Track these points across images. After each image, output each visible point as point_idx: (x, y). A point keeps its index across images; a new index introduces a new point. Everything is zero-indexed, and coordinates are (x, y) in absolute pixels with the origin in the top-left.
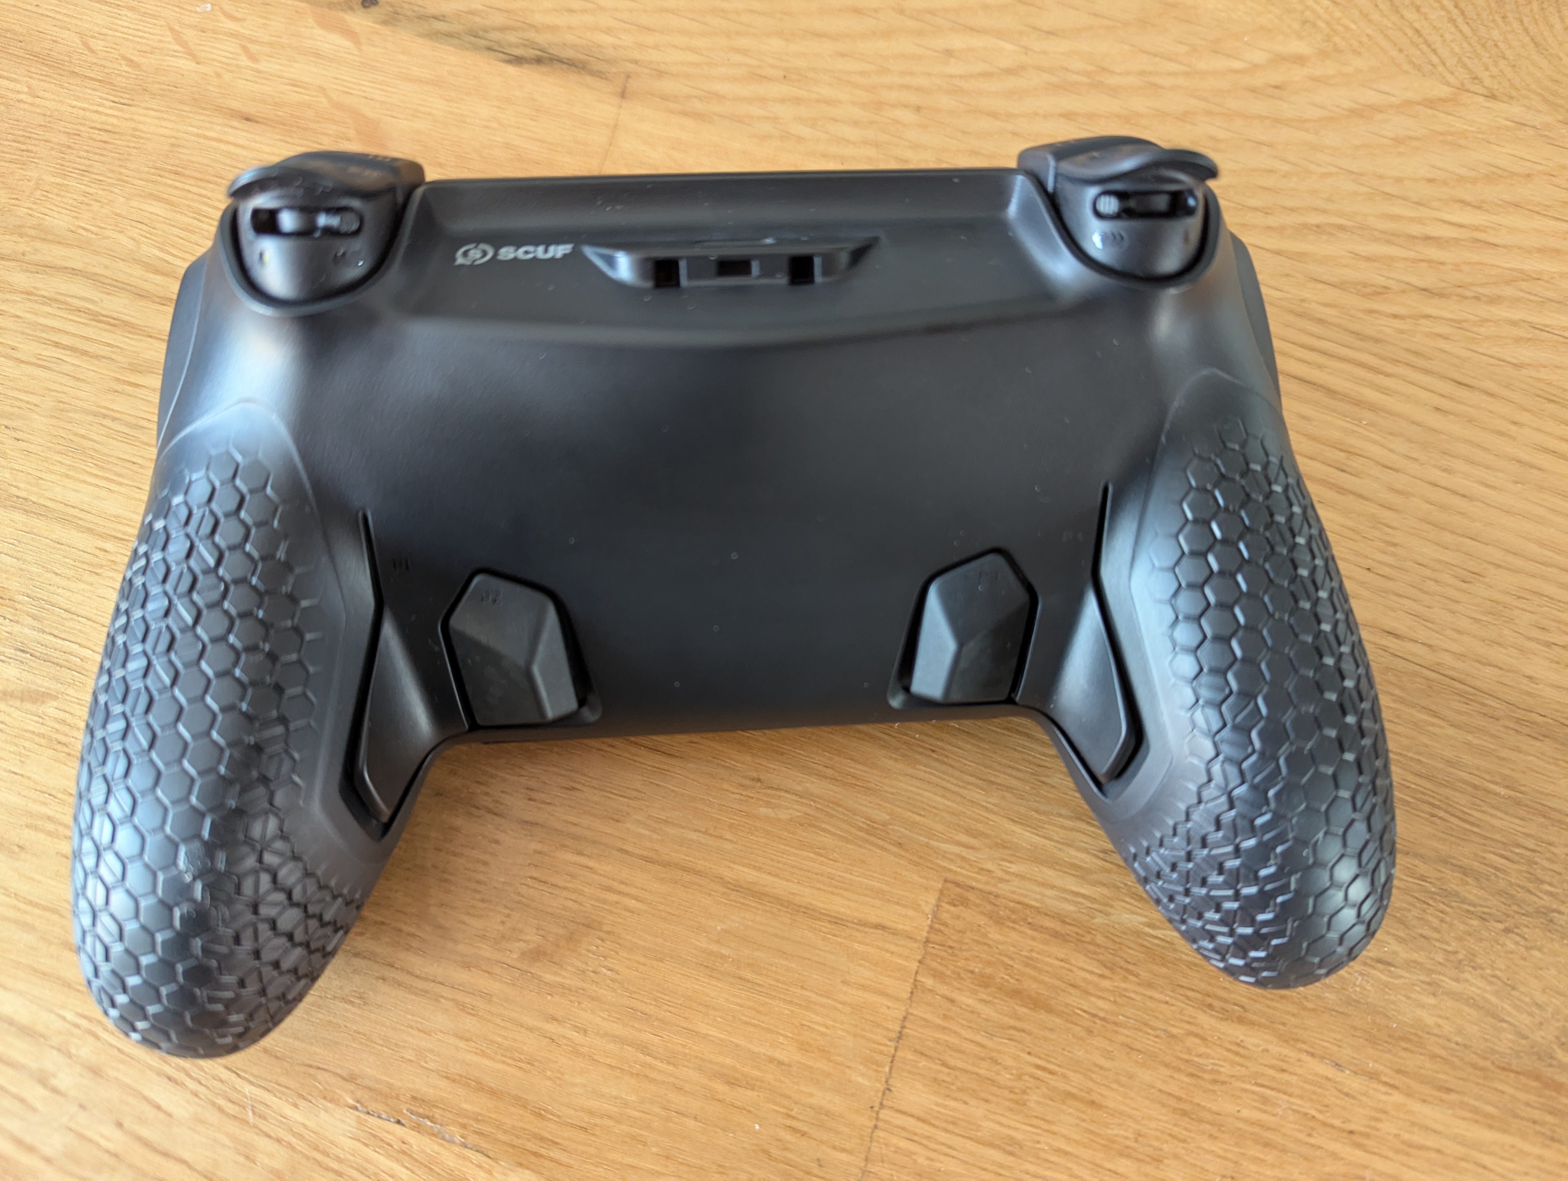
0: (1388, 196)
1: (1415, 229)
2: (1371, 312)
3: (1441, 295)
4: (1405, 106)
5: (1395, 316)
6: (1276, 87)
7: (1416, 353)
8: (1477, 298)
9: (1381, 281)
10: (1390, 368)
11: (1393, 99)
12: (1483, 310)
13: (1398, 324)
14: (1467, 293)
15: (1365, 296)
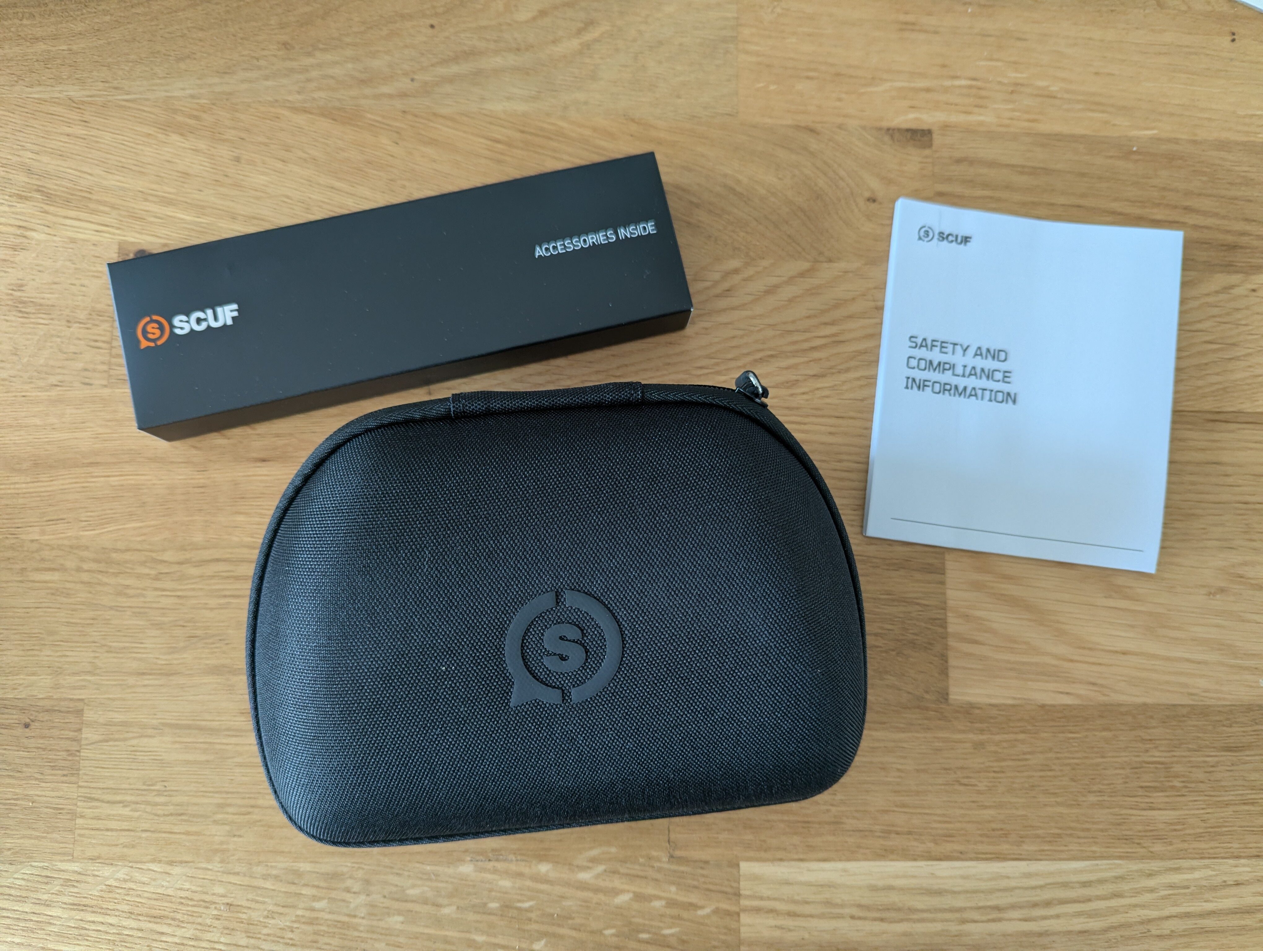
0: (790, 332)
1: (806, 345)
2: (792, 395)
3: (823, 376)
4: (791, 280)
5: (804, 393)
6: (728, 290)
7: (817, 409)
8: (839, 372)
9: (794, 378)
10: (807, 420)
11: (783, 279)
12: (843, 377)
13: (805, 397)
14: (833, 371)
15: (788, 388)
